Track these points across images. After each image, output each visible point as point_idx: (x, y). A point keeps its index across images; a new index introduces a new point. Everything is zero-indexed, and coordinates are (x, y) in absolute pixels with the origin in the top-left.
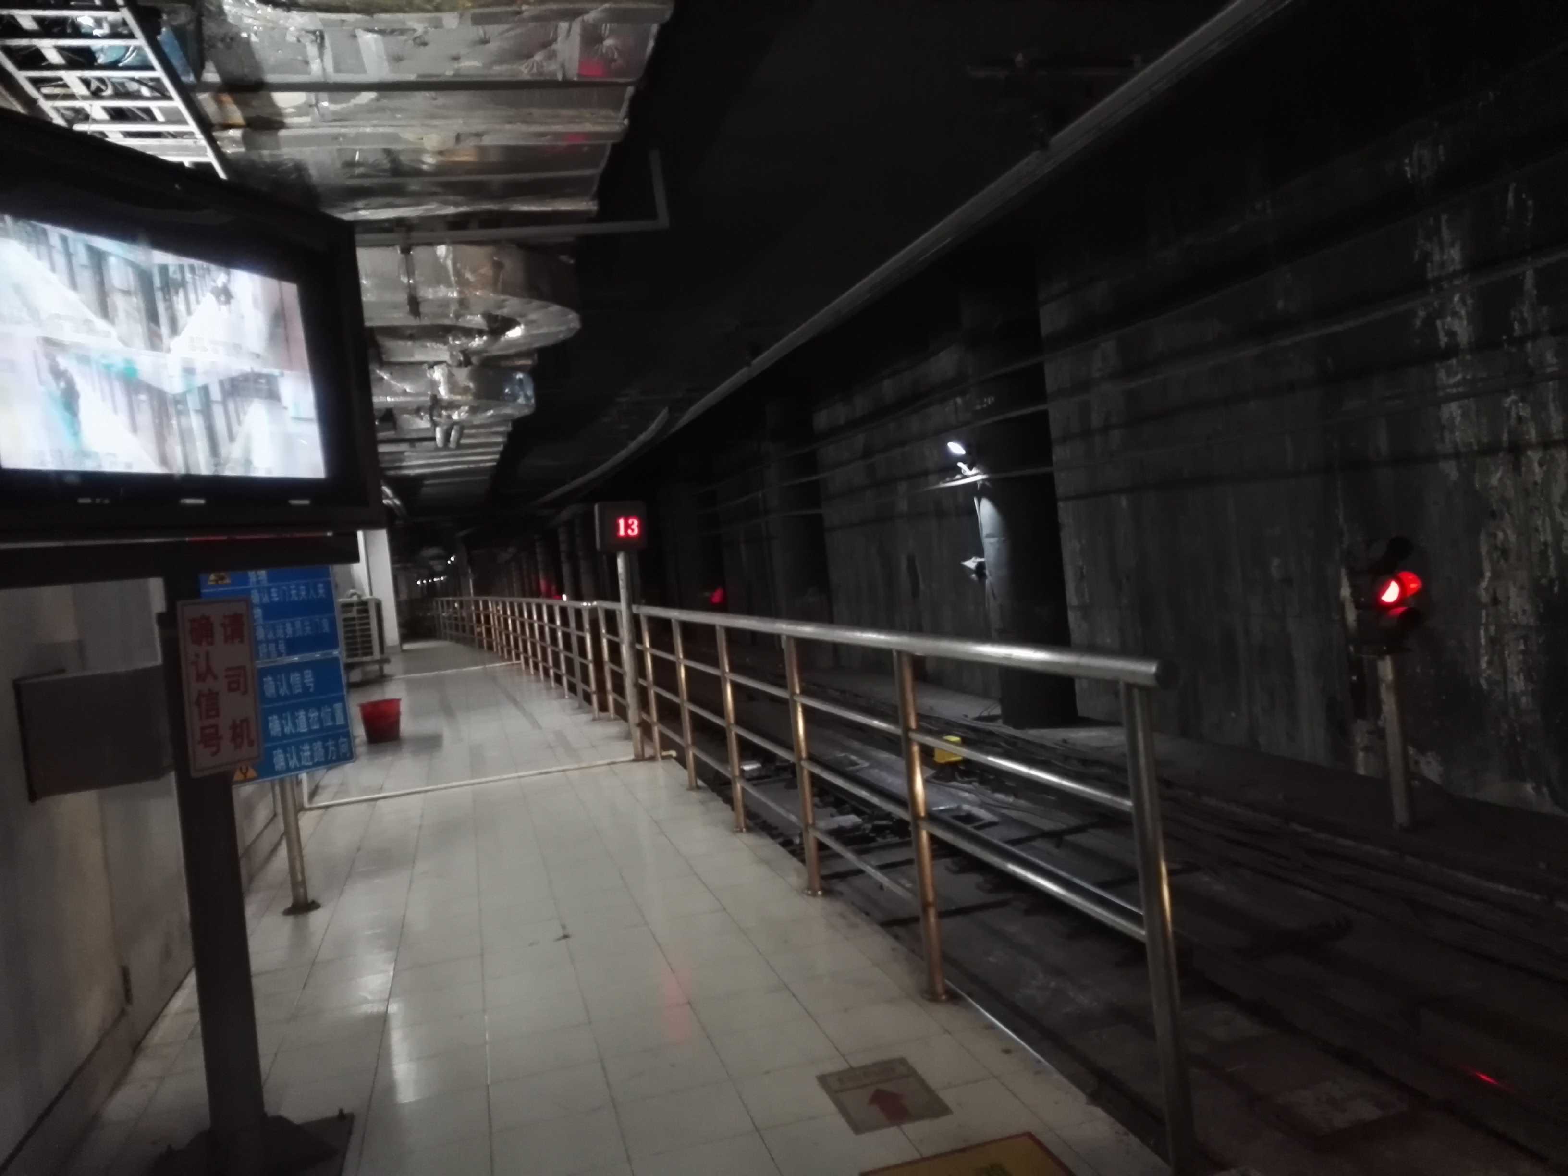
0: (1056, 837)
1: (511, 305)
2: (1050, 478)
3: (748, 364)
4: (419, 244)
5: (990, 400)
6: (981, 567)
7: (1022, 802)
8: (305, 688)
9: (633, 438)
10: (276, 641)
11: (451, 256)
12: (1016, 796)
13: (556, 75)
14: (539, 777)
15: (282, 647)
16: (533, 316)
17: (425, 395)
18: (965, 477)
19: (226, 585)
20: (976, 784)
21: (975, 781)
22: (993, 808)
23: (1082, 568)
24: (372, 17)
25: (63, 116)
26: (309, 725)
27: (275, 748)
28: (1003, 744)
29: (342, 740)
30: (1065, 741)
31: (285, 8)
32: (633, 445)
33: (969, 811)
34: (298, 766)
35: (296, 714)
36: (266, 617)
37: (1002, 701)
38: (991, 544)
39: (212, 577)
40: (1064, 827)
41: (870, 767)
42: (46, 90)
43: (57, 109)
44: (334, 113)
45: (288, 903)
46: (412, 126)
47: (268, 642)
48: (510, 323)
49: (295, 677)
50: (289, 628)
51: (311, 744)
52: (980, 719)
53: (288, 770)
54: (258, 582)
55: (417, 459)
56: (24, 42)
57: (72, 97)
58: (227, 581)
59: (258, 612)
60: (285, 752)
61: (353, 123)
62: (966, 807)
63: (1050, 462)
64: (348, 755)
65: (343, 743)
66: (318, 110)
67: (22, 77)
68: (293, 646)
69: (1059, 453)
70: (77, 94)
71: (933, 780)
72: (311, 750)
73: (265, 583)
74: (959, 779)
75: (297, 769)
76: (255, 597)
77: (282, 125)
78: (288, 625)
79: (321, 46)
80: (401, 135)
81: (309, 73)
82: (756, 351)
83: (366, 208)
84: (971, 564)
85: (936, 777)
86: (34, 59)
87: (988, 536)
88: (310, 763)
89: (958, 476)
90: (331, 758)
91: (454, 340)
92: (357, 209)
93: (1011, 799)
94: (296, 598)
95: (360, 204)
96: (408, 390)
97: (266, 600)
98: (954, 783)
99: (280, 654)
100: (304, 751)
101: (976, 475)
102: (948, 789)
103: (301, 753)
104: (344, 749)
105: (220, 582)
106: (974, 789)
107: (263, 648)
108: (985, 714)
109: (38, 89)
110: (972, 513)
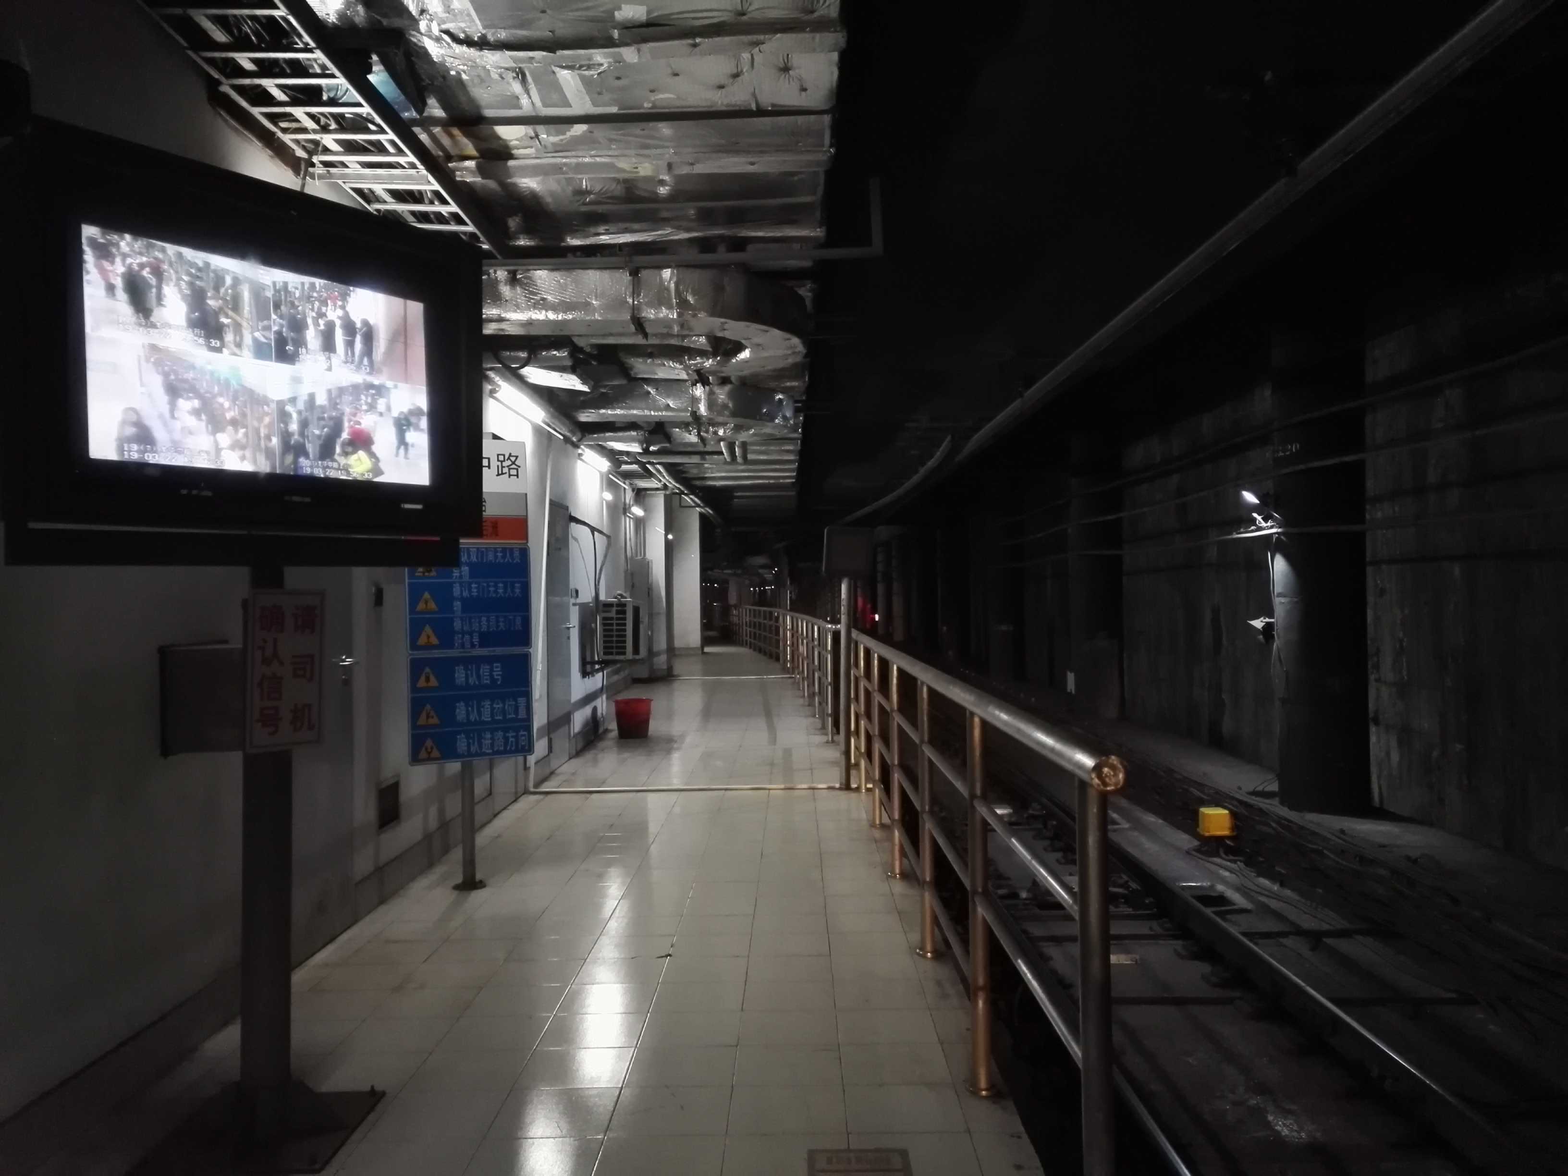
0: (1315, 938)
1: (734, 329)
2: (1360, 538)
3: (1021, 396)
4: (646, 268)
5: (1294, 447)
6: (1269, 627)
7: (1288, 892)
8: (493, 680)
9: (923, 464)
10: (471, 634)
11: (675, 279)
12: (1282, 885)
13: (750, 105)
14: (750, 792)
15: (476, 640)
16: (756, 340)
17: (686, 410)
18: (1260, 529)
19: (432, 577)
20: (1241, 865)
21: (1241, 861)
22: (1253, 894)
23: (1401, 641)
24: (555, 53)
25: (304, 148)
26: (492, 715)
27: (459, 733)
28: (1274, 825)
29: (522, 733)
30: (1342, 831)
31: (478, 48)
32: (922, 471)
33: (1223, 893)
34: (479, 751)
35: (483, 704)
36: (464, 610)
37: (1281, 778)
38: (1281, 604)
39: (421, 569)
40: (1325, 927)
41: (1130, 829)
42: (283, 125)
43: (297, 142)
44: (553, 144)
45: (459, 879)
46: (625, 156)
47: (463, 633)
48: (739, 347)
49: (485, 669)
50: (485, 622)
51: (492, 733)
52: (1254, 793)
53: (470, 754)
54: (461, 577)
55: (719, 471)
56: (247, 81)
57: (304, 130)
58: (433, 574)
59: (457, 605)
60: (468, 738)
61: (573, 153)
62: (1220, 887)
63: (1362, 521)
64: (527, 748)
65: (524, 735)
66: (540, 142)
67: (257, 112)
68: (486, 639)
69: (1376, 513)
70: (309, 128)
71: (1194, 853)
72: (492, 739)
73: (466, 578)
74: (1224, 856)
75: (477, 755)
76: (456, 591)
77: (511, 157)
78: (484, 619)
79: (524, 81)
80: (617, 164)
81: (521, 108)
82: (1029, 382)
83: (607, 233)
84: (1258, 624)
85: (1198, 850)
86: (263, 98)
87: (1279, 595)
88: (491, 751)
89: (1253, 528)
90: (510, 749)
91: (689, 359)
92: (599, 234)
93: (1276, 888)
94: (494, 595)
95: (601, 229)
96: (671, 405)
97: (466, 594)
98: (1217, 860)
99: (473, 646)
100: (485, 739)
101: (1272, 527)
102: (1208, 865)
103: (483, 740)
104: (523, 742)
105: (427, 574)
106: (1238, 869)
107: (457, 639)
108: (1260, 788)
109: (276, 124)
110: (1264, 569)
